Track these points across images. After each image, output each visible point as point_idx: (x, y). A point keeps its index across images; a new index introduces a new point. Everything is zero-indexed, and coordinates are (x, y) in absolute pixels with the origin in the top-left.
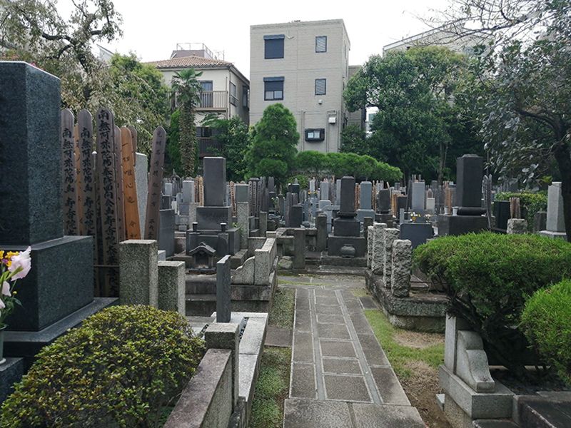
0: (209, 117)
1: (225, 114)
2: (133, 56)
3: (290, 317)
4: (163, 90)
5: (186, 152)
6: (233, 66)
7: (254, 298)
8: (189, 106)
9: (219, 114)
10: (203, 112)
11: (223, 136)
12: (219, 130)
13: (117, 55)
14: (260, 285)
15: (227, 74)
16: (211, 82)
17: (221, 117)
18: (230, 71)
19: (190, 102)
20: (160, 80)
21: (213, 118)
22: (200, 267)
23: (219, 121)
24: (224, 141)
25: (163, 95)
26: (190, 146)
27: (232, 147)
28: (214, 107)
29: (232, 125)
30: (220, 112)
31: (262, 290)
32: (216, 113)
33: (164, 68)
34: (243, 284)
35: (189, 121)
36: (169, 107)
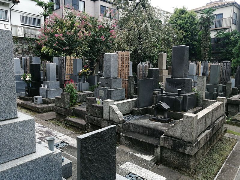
0: (220, 32)
1: (229, 30)
2: (184, 8)
3: (216, 170)
4: (196, 22)
5: (204, 50)
6: (236, 3)
7: (181, 150)
8: (207, 27)
9: (225, 30)
10: (216, 30)
11: (227, 41)
12: (224, 38)
13: (177, 9)
14: (186, 141)
15: (232, 8)
16: (222, 14)
17: (226, 32)
18: (234, 6)
19: (208, 25)
20: (195, 17)
21: (222, 32)
22: (159, 117)
23: (225, 34)
24: (227, 44)
25: (196, 24)
26: (206, 47)
27: (230, 47)
28: (223, 26)
29: (232, 35)
30: (225, 29)
31: (187, 146)
32: (223, 30)
33: (198, 11)
34: (173, 137)
35: (207, 34)
36: (199, 30)
